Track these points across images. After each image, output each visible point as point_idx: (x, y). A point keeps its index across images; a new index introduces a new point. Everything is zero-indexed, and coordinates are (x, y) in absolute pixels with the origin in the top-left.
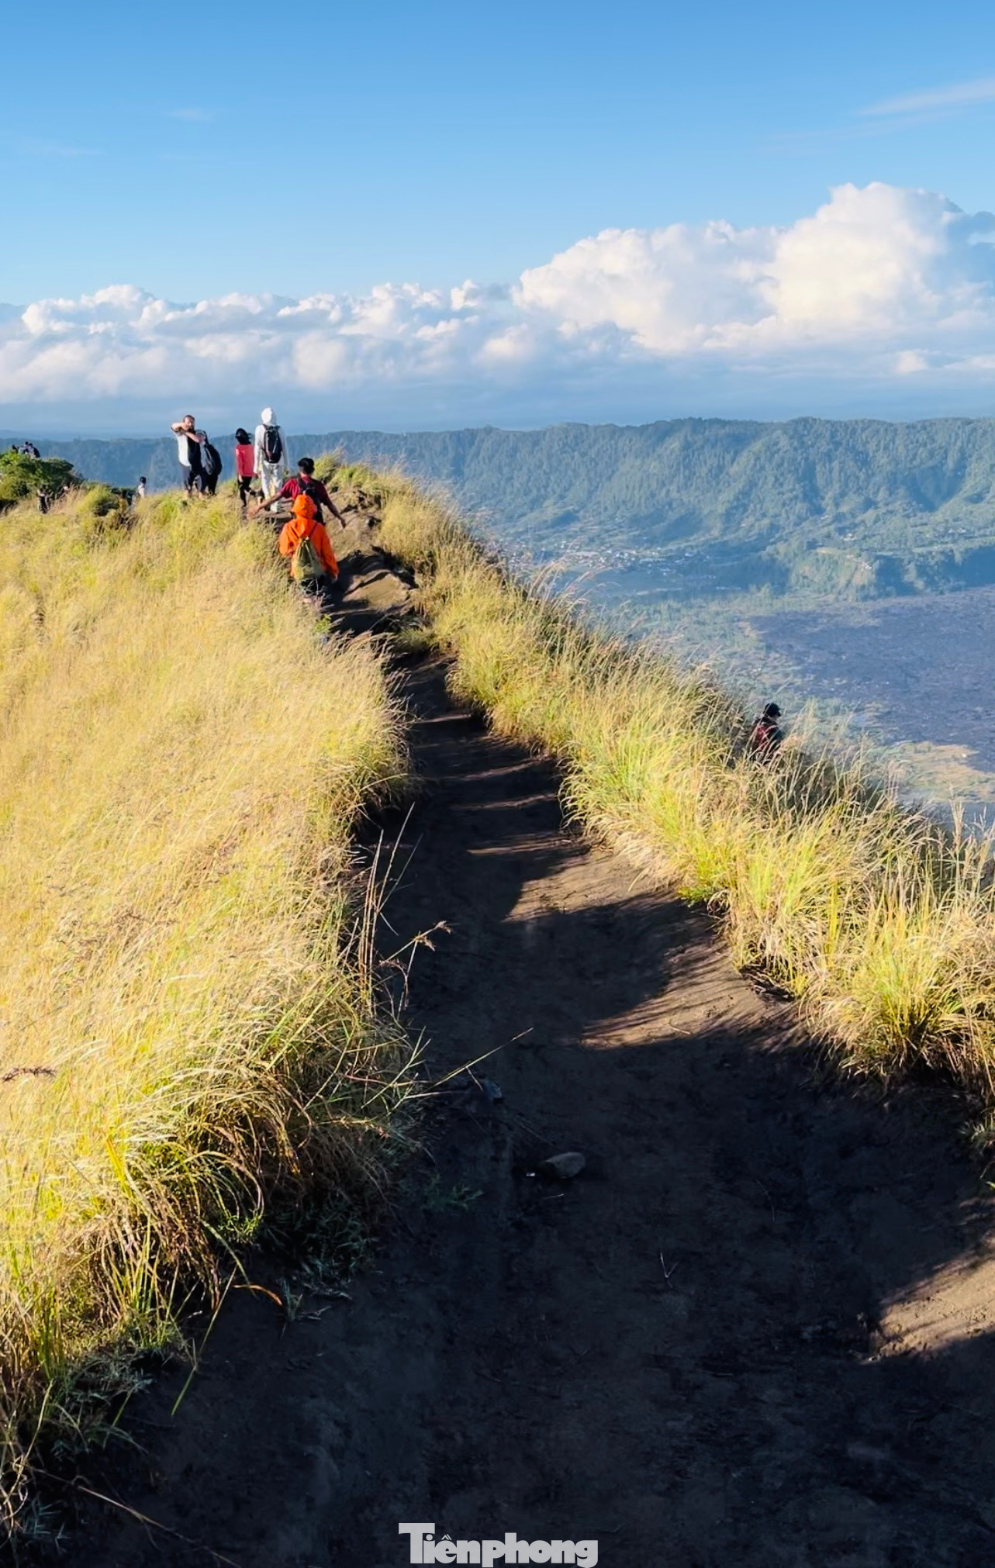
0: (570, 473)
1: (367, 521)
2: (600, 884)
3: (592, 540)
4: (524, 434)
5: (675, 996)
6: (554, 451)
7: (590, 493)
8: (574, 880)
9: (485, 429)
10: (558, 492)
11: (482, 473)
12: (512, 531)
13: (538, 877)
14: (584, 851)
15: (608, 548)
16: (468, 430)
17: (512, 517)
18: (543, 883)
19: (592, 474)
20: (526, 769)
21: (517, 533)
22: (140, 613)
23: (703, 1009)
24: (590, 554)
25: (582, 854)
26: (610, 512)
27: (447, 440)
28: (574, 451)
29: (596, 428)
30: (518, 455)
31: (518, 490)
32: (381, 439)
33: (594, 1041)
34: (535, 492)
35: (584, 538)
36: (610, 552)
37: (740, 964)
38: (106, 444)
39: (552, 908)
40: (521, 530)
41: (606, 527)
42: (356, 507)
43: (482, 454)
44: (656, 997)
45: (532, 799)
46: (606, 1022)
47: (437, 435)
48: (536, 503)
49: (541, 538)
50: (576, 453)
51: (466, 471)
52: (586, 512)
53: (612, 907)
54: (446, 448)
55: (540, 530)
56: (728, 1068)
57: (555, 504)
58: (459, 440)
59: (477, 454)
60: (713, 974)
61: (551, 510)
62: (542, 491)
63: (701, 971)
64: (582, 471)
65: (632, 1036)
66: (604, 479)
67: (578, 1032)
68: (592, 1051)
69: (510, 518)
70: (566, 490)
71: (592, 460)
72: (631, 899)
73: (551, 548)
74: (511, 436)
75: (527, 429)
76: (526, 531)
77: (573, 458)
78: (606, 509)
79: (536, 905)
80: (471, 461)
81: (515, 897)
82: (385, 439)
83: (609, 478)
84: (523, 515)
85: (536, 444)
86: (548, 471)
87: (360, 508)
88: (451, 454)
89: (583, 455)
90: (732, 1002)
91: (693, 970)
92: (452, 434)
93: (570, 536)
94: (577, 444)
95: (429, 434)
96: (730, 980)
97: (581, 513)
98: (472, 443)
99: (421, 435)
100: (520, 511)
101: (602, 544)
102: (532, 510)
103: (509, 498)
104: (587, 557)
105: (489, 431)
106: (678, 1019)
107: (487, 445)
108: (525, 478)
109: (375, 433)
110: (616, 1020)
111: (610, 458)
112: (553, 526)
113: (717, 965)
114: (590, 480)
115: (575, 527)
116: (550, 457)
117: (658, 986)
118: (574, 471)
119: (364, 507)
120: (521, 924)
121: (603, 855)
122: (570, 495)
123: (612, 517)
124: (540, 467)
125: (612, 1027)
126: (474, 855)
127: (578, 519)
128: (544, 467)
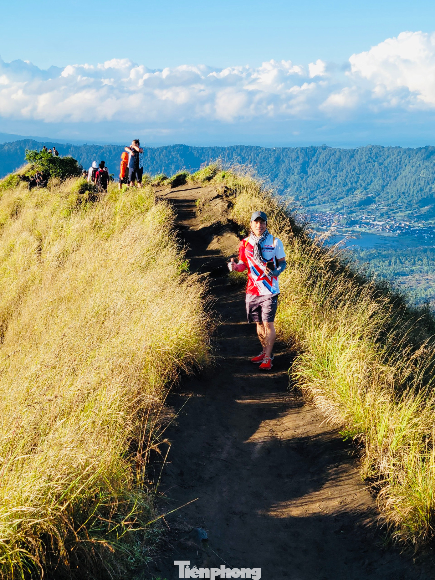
0: (371, 174)
1: (227, 204)
2: (304, 425)
3: (382, 215)
4: (345, 151)
5: (326, 492)
6: (362, 161)
7: (383, 187)
8: (290, 421)
9: (322, 147)
10: (364, 186)
11: (319, 172)
12: (334, 207)
13: (271, 418)
14: (301, 405)
15: (392, 220)
16: (312, 147)
17: (334, 199)
18: (273, 422)
19: (385, 176)
20: (283, 355)
21: (337, 208)
22: (93, 251)
23: (339, 500)
24: (380, 223)
25: (299, 407)
26: (395, 198)
27: (299, 152)
28: (375, 161)
29: (389, 149)
30: (341, 163)
31: (340, 183)
32: (260, 151)
33: (275, 513)
34: (350, 184)
35: (378, 214)
36: (393, 222)
37: (365, 476)
38: (101, 147)
39: (274, 437)
40: (339, 207)
41: (391, 208)
42: (222, 196)
43: (319, 161)
44: (316, 491)
45: (280, 373)
46: (283, 503)
47: (293, 150)
48: (350, 191)
49: (352, 212)
50: (376, 163)
51: (309, 171)
52: (380, 198)
53: (308, 438)
54: (298, 157)
55: (351, 207)
56: (343, 533)
57: (361, 192)
58: (306, 152)
59: (317, 161)
60: (350, 481)
61: (359, 196)
62: (354, 184)
63: (344, 478)
64: (379, 174)
65: (296, 512)
66: (392, 179)
67: (268, 507)
68: (272, 518)
69: (333, 200)
70: (369, 184)
71: (385, 167)
72: (319, 435)
73: (357, 218)
74: (338, 152)
75: (347, 148)
76: (343, 208)
77: (374, 166)
78: (392, 197)
79: (265, 434)
80: (313, 164)
81: (254, 428)
82: (263, 151)
83: (395, 179)
84: (342, 198)
85: (352, 156)
86: (358, 172)
87: (224, 197)
88: (301, 161)
89: (380, 164)
90: (356, 497)
91: (339, 477)
92: (302, 149)
93: (368, 212)
94: (377, 157)
95: (289, 149)
96: (358, 485)
97: (377, 198)
98: (313, 155)
99: (284, 149)
100: (340, 196)
101: (389, 217)
102: (347, 195)
103: (333, 188)
104: (378, 225)
105: (324, 148)
106: (323, 504)
107: (322, 156)
108: (345, 176)
109: (257, 147)
110: (290, 503)
111: (397, 167)
112: (359, 205)
113: (354, 476)
114: (383, 179)
115: (373, 207)
116: (359, 165)
117: (318, 486)
118: (374, 173)
119: (227, 196)
120: (254, 444)
121: (310, 408)
122: (371, 187)
123: (395, 202)
124: (354, 170)
125: (286, 506)
126: (239, 403)
127: (375, 202)
128: (356, 171)
